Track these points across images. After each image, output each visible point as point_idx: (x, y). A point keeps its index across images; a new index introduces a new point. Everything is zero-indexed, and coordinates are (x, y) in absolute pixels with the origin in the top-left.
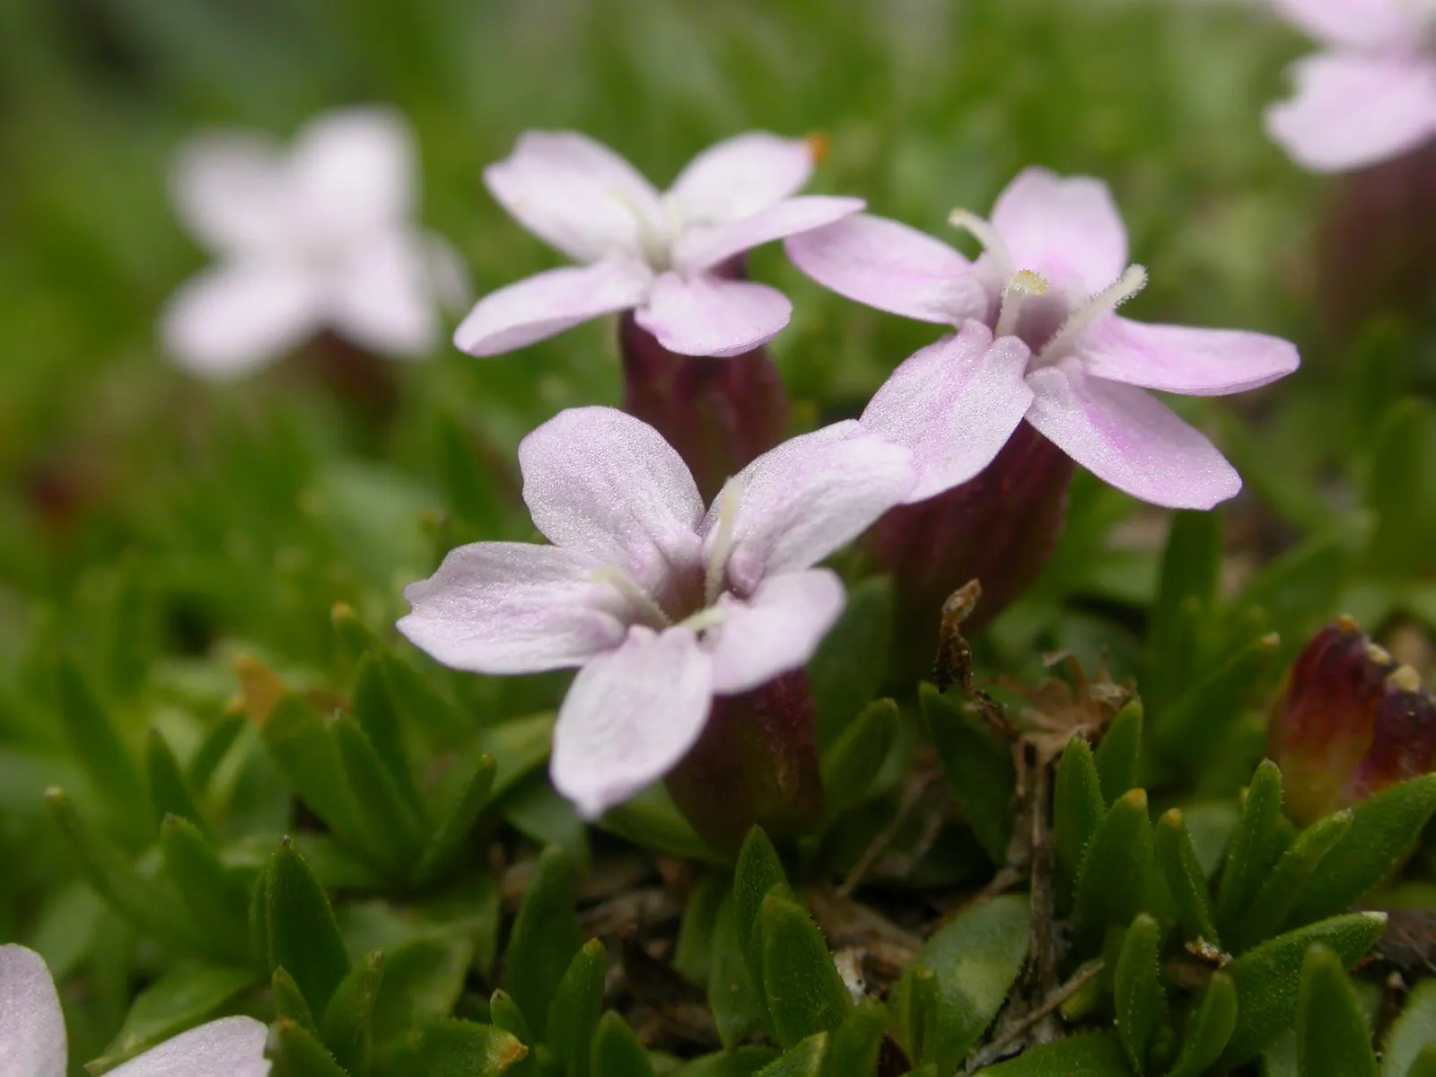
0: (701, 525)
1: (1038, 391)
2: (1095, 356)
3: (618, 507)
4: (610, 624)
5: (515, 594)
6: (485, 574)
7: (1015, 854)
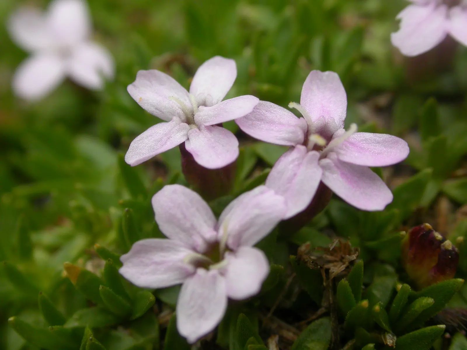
0: (216, 228)
1: (324, 168)
2: (342, 152)
3: (188, 225)
4: (190, 268)
5: (158, 257)
6: (147, 250)
7: (324, 304)
